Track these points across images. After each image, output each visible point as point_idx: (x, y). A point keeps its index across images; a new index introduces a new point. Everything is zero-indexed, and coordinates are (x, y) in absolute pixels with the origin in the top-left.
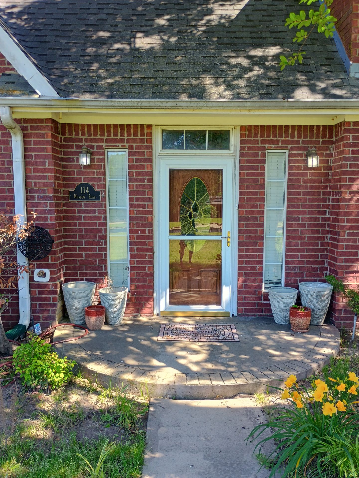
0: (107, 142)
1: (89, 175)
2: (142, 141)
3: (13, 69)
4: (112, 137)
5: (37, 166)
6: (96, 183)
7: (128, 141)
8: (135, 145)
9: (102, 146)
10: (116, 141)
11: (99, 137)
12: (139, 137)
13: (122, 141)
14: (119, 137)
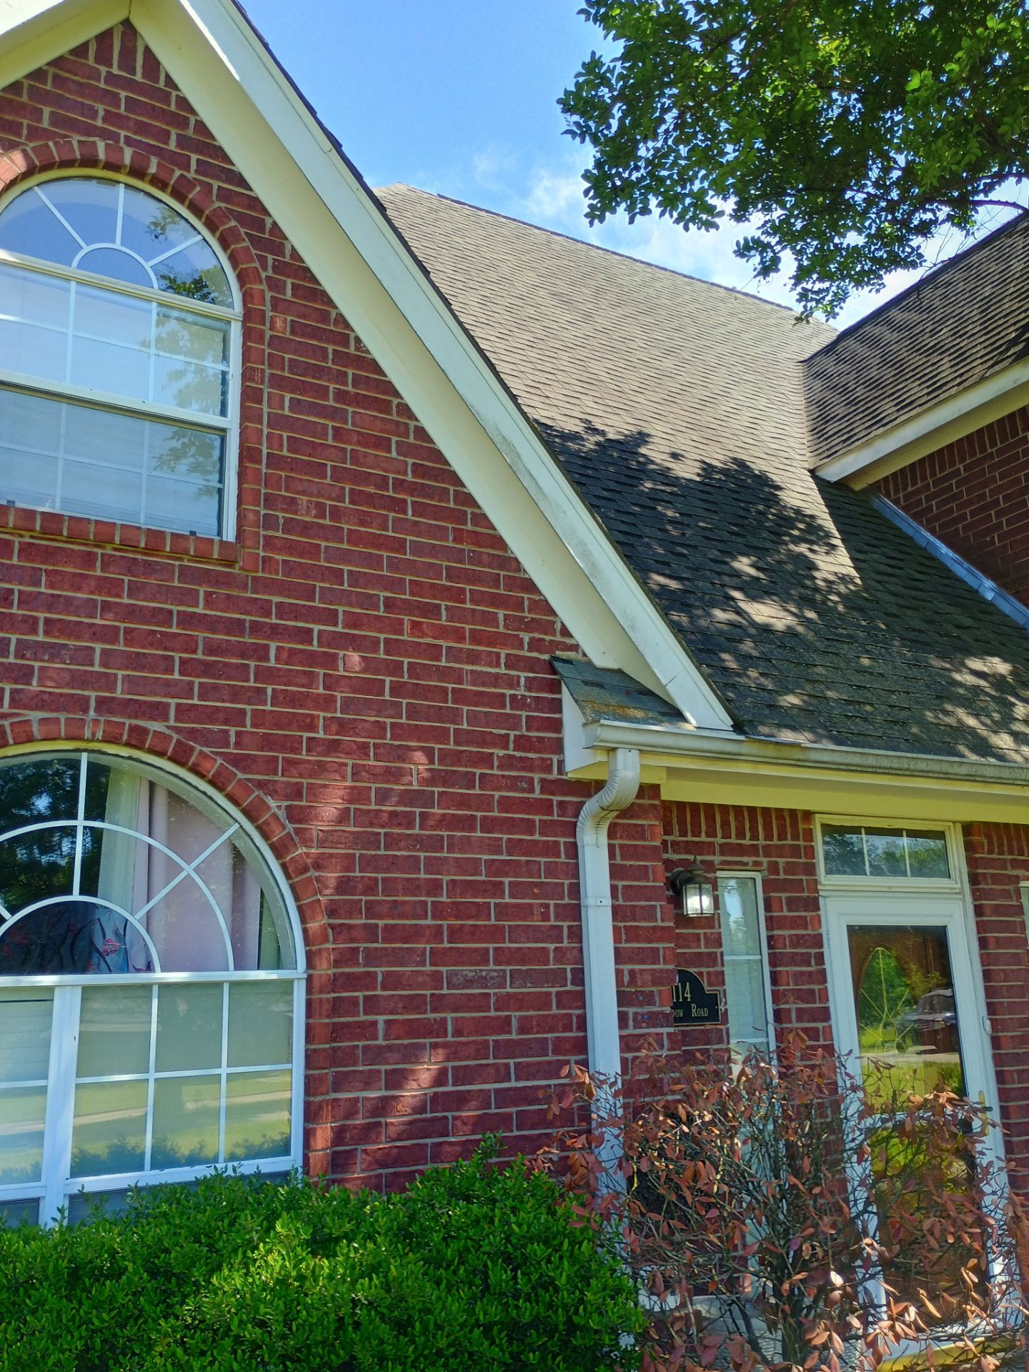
0: (722, 853)
1: (688, 947)
2: (795, 851)
3: (576, 647)
4: (733, 840)
5: (635, 920)
6: (704, 970)
7: (768, 851)
8: (781, 861)
9: (712, 862)
10: (741, 851)
11: (703, 838)
12: (789, 842)
13: (753, 850)
14: (747, 842)
